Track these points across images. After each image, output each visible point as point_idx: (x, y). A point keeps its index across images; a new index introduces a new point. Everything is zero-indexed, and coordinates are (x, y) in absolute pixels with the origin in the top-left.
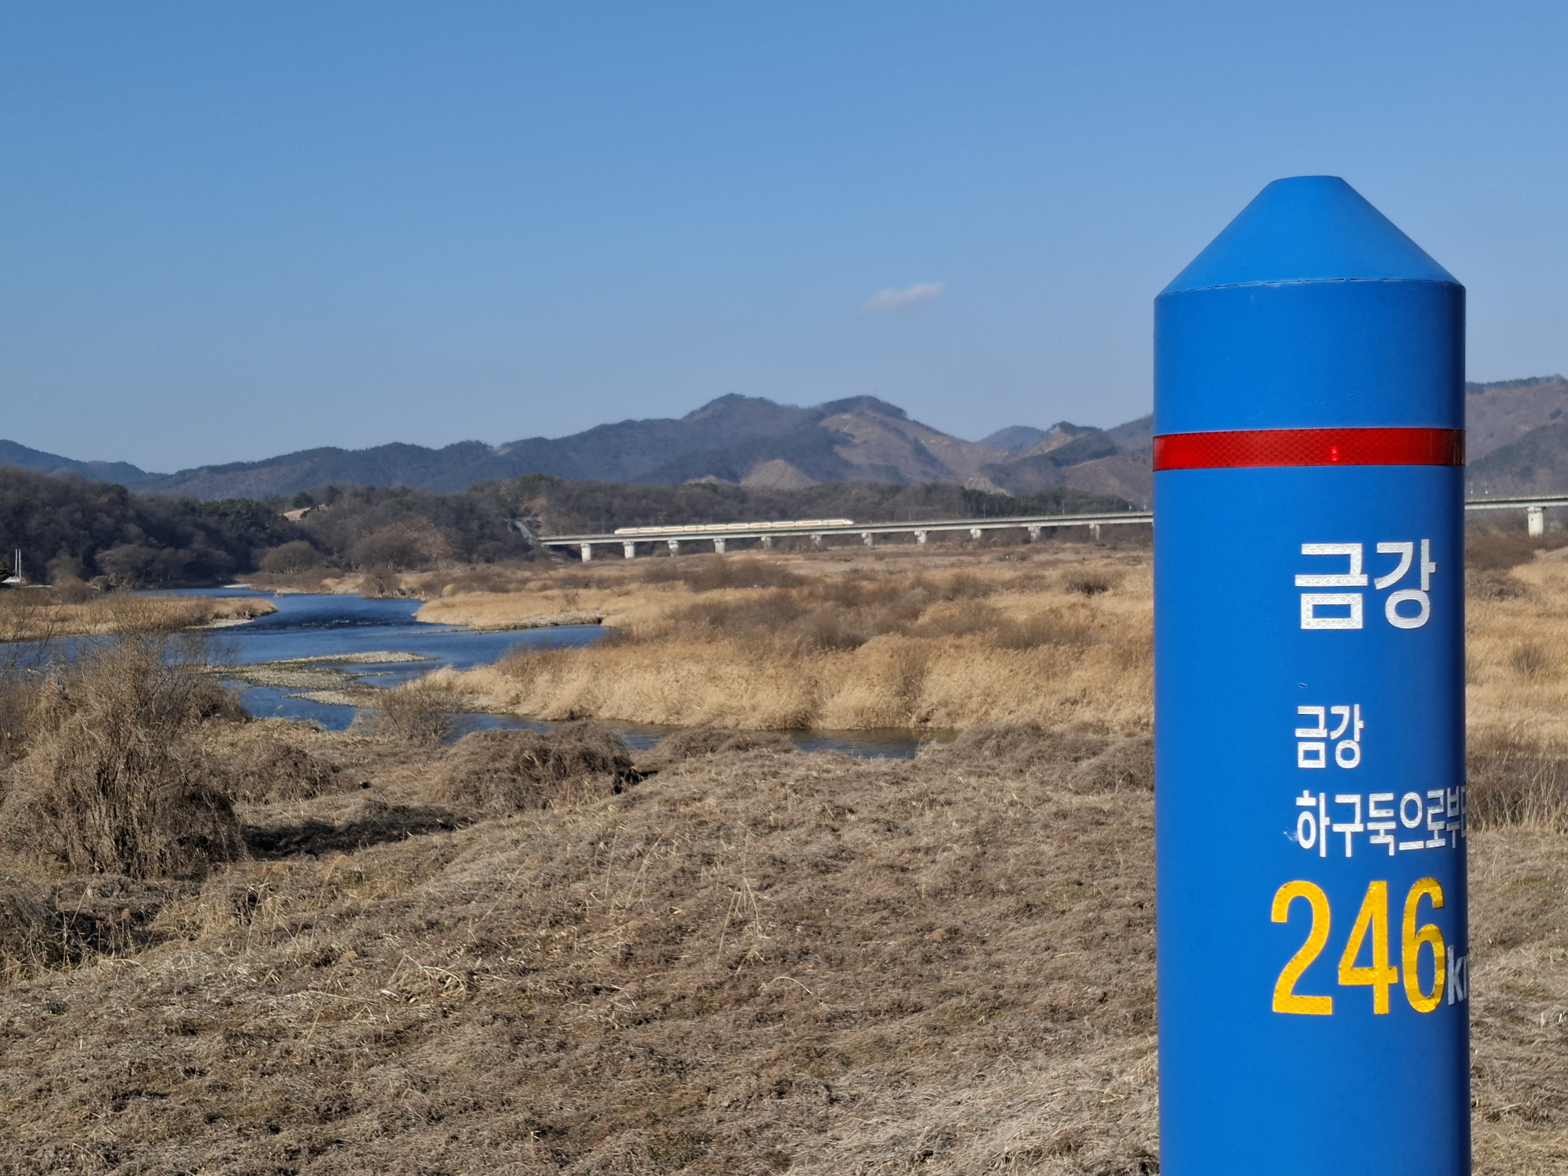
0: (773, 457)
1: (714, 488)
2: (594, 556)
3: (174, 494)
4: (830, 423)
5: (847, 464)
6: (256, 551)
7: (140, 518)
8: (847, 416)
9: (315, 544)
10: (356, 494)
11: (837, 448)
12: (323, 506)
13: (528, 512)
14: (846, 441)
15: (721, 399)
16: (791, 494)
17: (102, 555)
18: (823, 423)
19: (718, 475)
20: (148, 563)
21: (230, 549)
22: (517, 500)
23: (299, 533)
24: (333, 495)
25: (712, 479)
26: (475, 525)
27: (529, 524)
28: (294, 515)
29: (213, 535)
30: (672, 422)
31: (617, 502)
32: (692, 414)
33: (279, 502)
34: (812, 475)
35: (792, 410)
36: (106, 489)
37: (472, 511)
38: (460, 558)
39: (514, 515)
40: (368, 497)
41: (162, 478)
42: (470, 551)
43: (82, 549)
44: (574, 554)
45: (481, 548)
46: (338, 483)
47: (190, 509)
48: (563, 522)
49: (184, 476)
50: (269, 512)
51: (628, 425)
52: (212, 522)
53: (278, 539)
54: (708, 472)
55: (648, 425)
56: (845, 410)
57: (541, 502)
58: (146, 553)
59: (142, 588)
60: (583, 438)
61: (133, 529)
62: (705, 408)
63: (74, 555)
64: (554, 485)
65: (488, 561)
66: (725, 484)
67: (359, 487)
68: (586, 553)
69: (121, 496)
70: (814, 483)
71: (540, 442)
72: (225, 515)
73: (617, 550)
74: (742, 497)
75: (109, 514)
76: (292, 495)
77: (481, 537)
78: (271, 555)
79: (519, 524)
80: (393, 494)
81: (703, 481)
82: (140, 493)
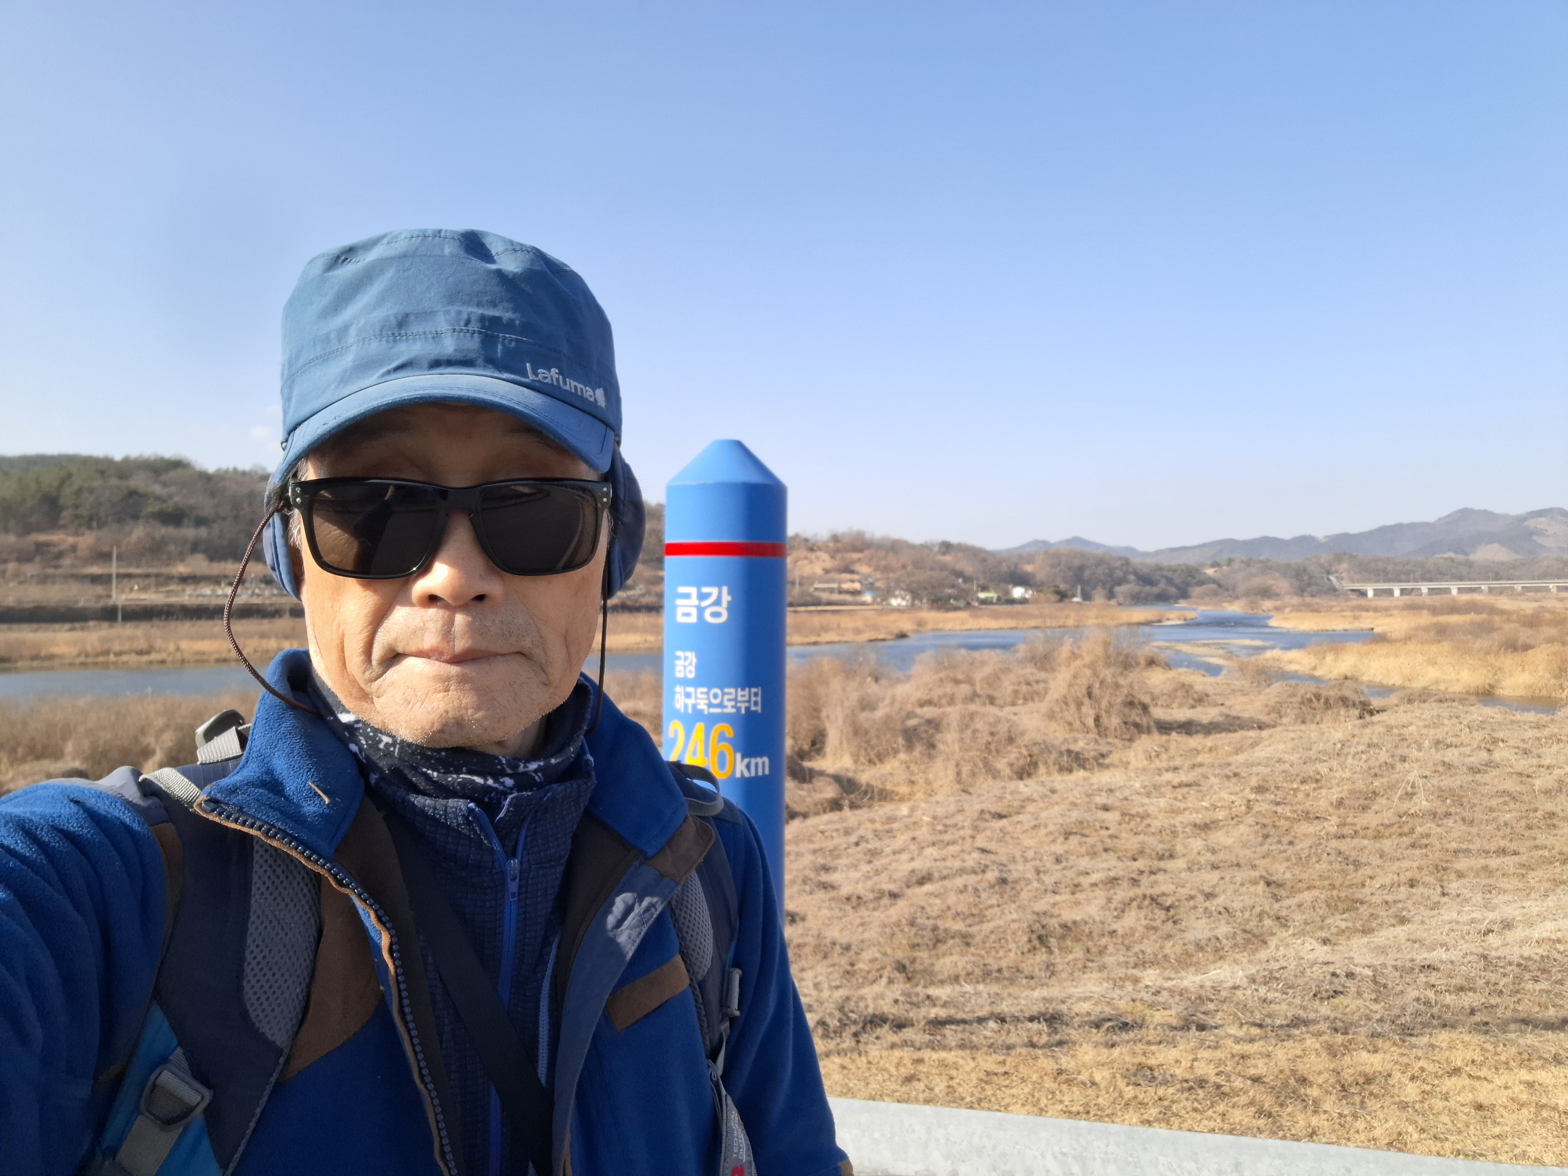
0: (1492, 542)
1: (1452, 560)
2: (1375, 595)
3: (1151, 561)
4: (1531, 523)
5: (1542, 546)
6: (1191, 589)
7: (1135, 573)
8: (1542, 519)
9: (1220, 586)
10: (1242, 562)
11: (1535, 538)
12: (1225, 568)
13: (1337, 571)
14: (1541, 533)
15: (1459, 511)
16: (1503, 564)
17: (1118, 589)
18: (1526, 523)
19: (1455, 552)
20: (1139, 593)
21: (1178, 588)
22: (1331, 565)
23: (1214, 581)
24: (1230, 562)
25: (1452, 555)
26: (1306, 578)
27: (1337, 578)
28: (1210, 572)
29: (1169, 581)
30: (1427, 524)
31: (1390, 567)
32: (1440, 519)
33: (1203, 565)
34: (1517, 553)
35: (1505, 517)
36: (1120, 558)
37: (1305, 571)
38: (1297, 595)
39: (1328, 573)
40: (1248, 563)
41: (1147, 554)
42: (1303, 591)
43: (1108, 586)
44: (1363, 594)
45: (1309, 589)
46: (1233, 556)
47: (1159, 568)
48: (1357, 577)
49: (1158, 553)
50: (1197, 570)
51: (1399, 527)
52: (1169, 574)
53: (1201, 583)
54: (1449, 550)
55: (1412, 526)
56: (1541, 516)
57: (1344, 566)
58: (1137, 588)
59: (1136, 604)
60: (1372, 533)
61: (1132, 577)
62: (1449, 516)
63: (1104, 588)
64: (1352, 557)
65: (1312, 596)
66: (1460, 557)
67: (1244, 558)
68: (1370, 594)
69: (1127, 562)
70: (1517, 557)
71: (1346, 536)
72: (1175, 571)
73: (1390, 592)
74: (1470, 565)
75: (1121, 570)
76: (1209, 562)
77: (1309, 585)
78: (1196, 591)
79: (1331, 577)
80: (1262, 562)
81: (1446, 555)
82: (1135, 560)
